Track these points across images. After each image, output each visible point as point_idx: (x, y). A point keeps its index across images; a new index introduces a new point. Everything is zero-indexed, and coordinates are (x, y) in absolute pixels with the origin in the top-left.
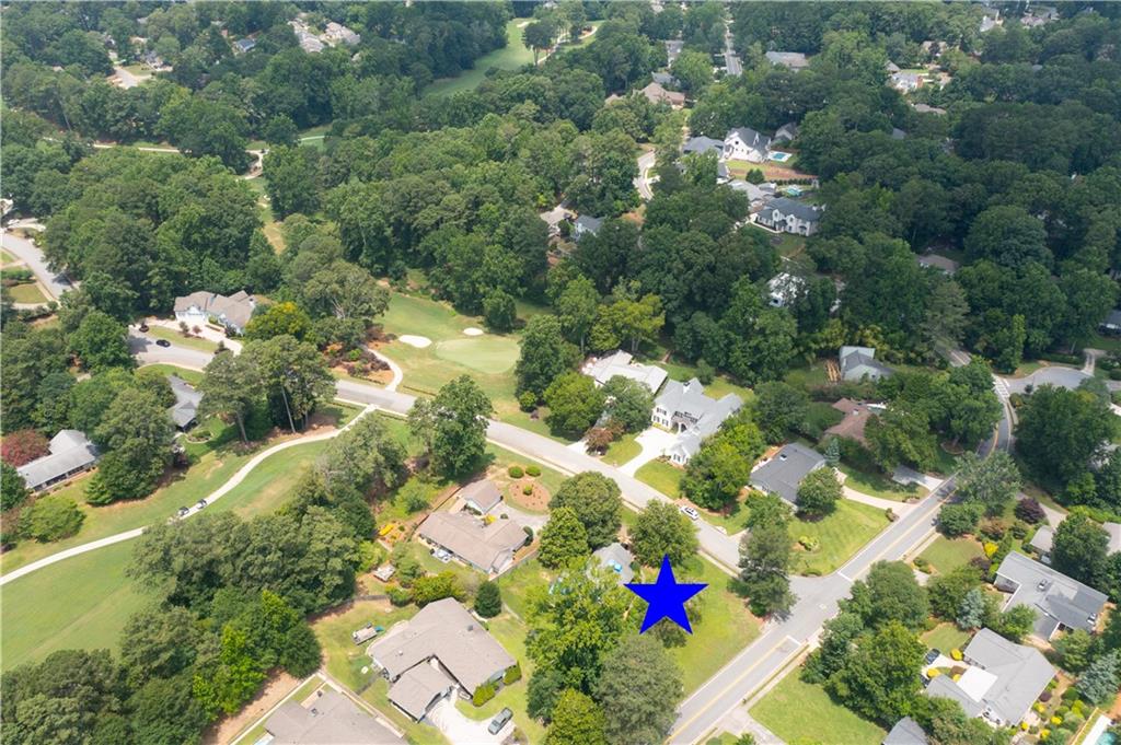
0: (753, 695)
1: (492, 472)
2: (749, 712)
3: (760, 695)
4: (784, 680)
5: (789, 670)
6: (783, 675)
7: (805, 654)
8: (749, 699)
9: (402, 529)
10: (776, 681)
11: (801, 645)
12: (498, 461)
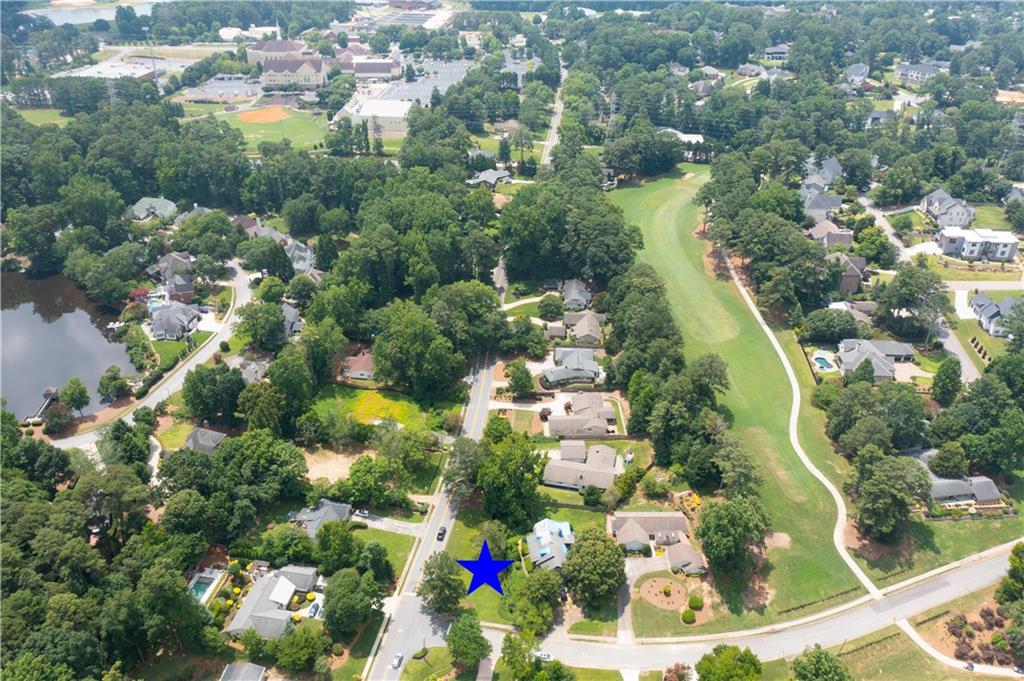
0: (417, 548)
1: (710, 592)
2: (414, 538)
3: (414, 549)
4: (404, 565)
5: (404, 573)
6: (406, 568)
7: (398, 588)
8: (419, 544)
9: (693, 510)
10: (408, 562)
11: (403, 593)
12: (725, 610)
